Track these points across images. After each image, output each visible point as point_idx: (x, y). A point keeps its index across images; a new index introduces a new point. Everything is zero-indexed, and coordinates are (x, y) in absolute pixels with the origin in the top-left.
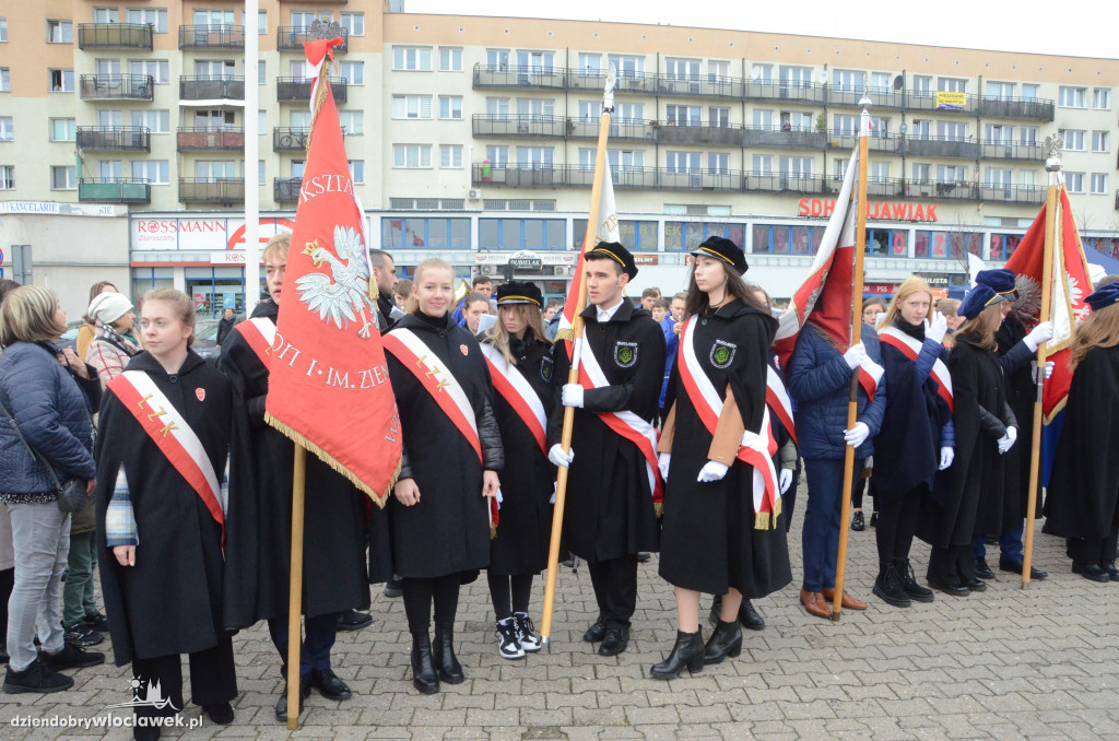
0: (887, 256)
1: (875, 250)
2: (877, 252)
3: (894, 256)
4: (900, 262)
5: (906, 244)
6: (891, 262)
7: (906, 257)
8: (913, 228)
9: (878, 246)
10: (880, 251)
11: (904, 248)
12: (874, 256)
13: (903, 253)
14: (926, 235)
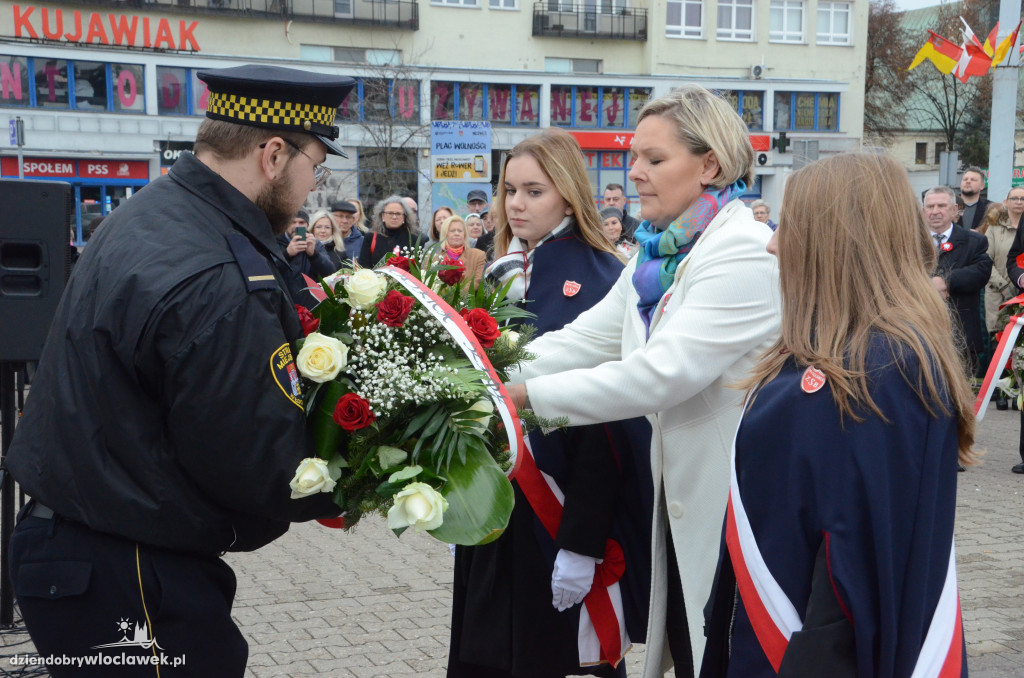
0: (106, 110)
1: (80, 99)
2: (85, 104)
3: (118, 110)
4: (129, 123)
5: (142, 90)
6: (109, 121)
7: (144, 112)
8: (151, 62)
9: (89, 92)
10: (91, 101)
11: (139, 98)
12: (77, 109)
13: (137, 105)
14: (181, 78)
